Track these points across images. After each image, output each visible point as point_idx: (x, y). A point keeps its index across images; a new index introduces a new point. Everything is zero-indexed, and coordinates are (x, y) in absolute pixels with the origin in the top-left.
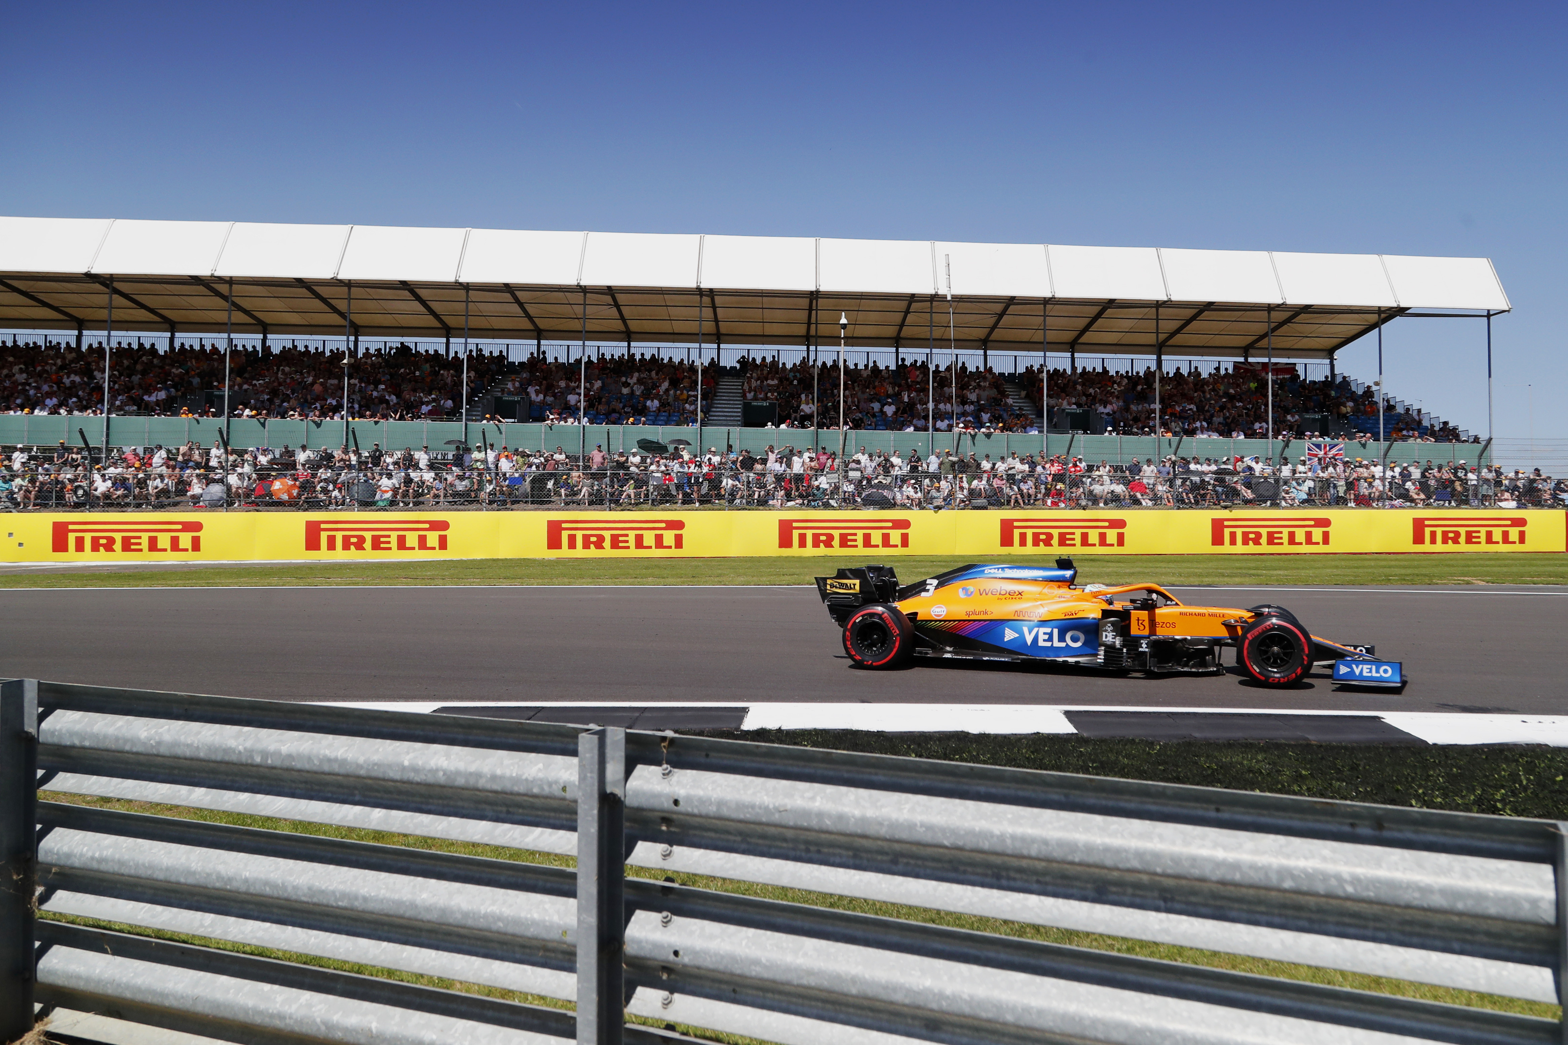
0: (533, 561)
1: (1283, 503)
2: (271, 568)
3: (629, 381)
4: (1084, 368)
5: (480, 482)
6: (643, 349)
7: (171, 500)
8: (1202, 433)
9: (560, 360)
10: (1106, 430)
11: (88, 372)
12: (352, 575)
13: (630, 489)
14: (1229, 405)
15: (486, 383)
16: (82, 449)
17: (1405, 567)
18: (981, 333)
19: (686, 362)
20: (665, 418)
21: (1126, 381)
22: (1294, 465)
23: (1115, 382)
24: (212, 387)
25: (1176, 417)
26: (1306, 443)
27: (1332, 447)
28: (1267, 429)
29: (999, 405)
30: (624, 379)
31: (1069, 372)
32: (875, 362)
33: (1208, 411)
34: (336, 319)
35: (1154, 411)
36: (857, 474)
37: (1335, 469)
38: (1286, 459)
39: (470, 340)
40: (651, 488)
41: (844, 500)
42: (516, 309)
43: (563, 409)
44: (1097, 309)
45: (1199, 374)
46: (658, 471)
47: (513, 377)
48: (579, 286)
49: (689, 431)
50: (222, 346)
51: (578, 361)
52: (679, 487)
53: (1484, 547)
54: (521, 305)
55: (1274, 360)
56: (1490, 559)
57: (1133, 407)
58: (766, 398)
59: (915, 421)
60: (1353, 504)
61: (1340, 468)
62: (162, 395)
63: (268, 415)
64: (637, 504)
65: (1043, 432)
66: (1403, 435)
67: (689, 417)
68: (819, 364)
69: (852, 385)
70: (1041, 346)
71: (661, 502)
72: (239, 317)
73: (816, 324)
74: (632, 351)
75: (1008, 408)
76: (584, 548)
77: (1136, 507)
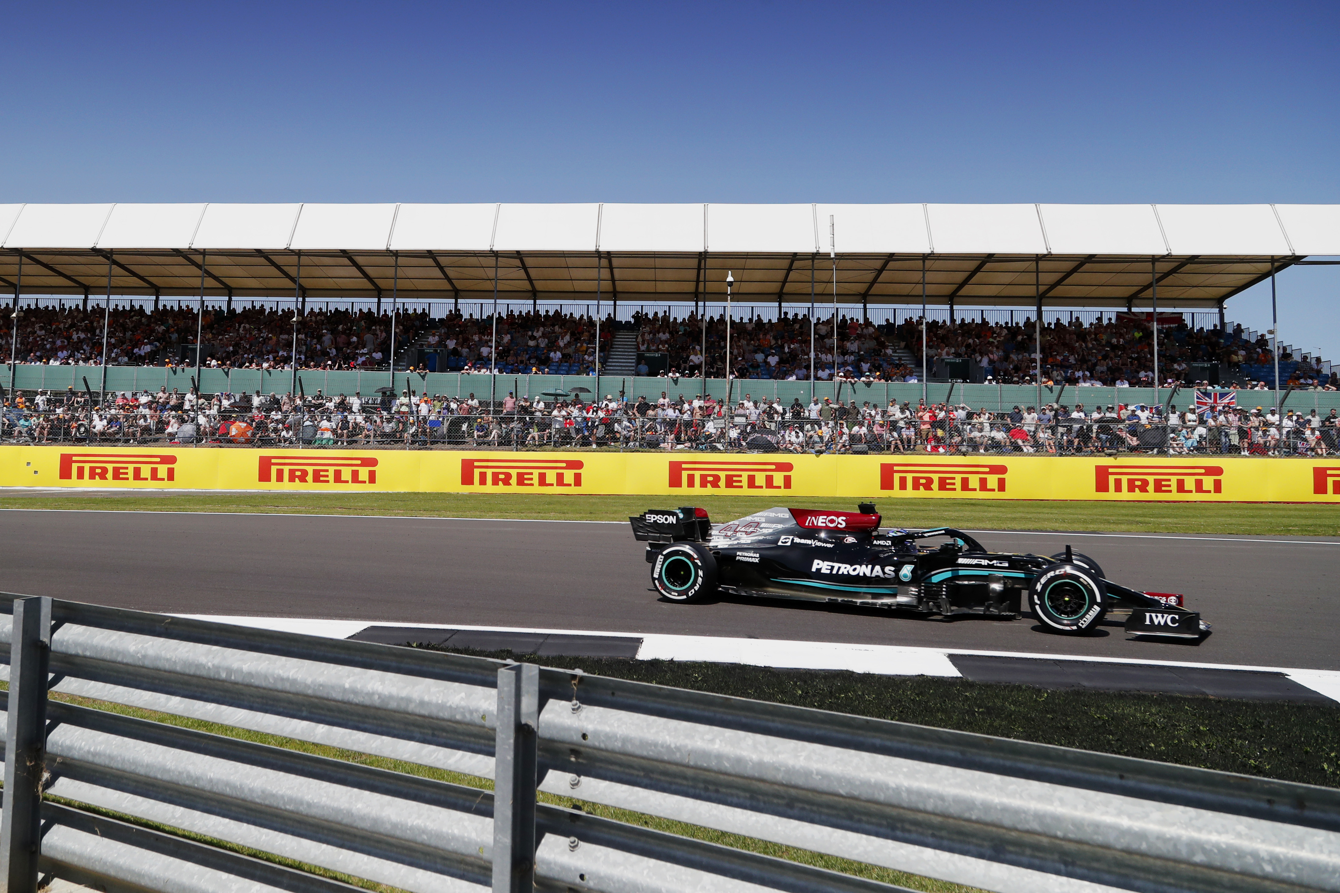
0: (449, 495)
1: (1171, 451)
3: (535, 334)
4: (963, 320)
5: (405, 424)
6: (547, 306)
7: (152, 437)
8: (1085, 382)
9: (475, 317)
10: (986, 379)
11: (91, 329)
12: (296, 504)
14: (1112, 355)
15: (411, 337)
16: (84, 393)
17: (1306, 517)
18: (861, 288)
19: (585, 317)
20: (566, 368)
21: (1005, 331)
24: (187, 341)
25: (1057, 366)
26: (1194, 392)
27: (1223, 395)
28: (1153, 379)
30: (530, 333)
31: (948, 323)
32: (759, 316)
33: (1090, 360)
34: (287, 283)
35: (1034, 361)
38: (1173, 407)
39: (398, 300)
40: (553, 432)
41: (730, 444)
42: (437, 273)
43: (477, 360)
44: (976, 264)
45: (1081, 324)
46: (560, 416)
47: (434, 331)
48: (492, 251)
49: (587, 380)
50: (195, 307)
51: (490, 318)
52: (578, 431)
54: (441, 268)
55: (1159, 310)
57: (1013, 357)
58: (658, 350)
59: (796, 371)
60: (1246, 453)
62: (148, 348)
63: (231, 365)
64: (540, 445)
65: (922, 381)
66: (1301, 384)
67: (588, 367)
68: (707, 318)
69: (738, 337)
70: (920, 299)
71: (562, 444)
72: (210, 282)
73: (705, 281)
74: (538, 308)
75: (888, 360)
76: (493, 484)
77: (1018, 453)
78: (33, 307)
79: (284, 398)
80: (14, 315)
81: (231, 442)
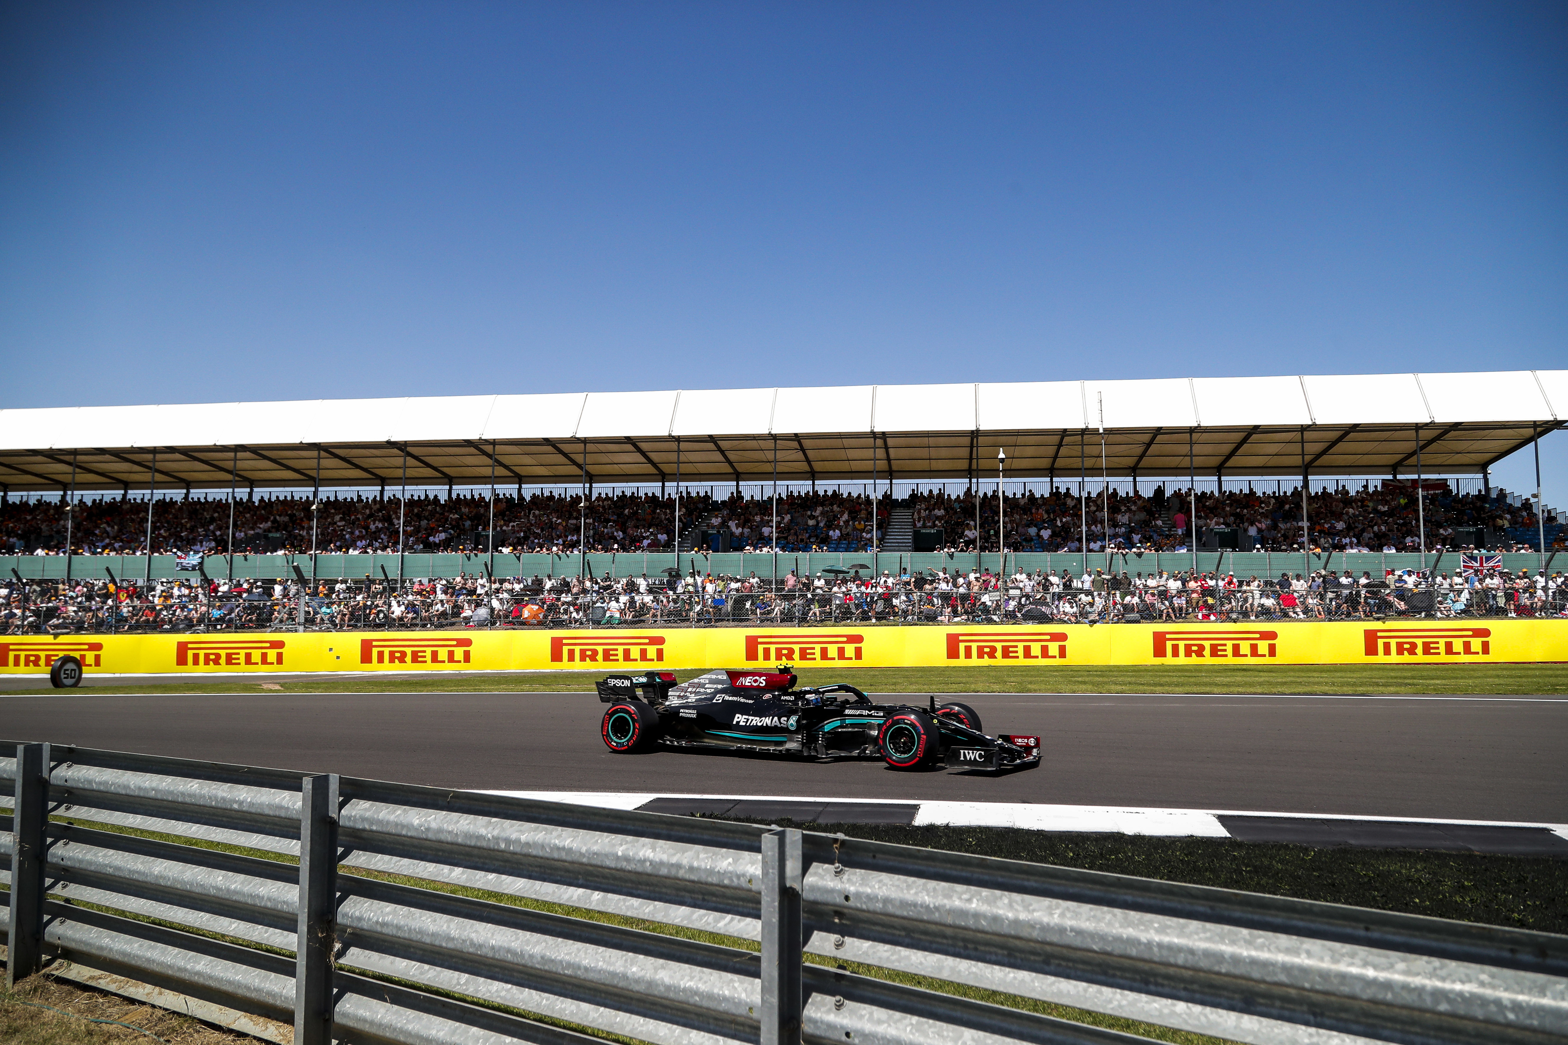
1: (1439, 615)
2: (524, 676)
3: (814, 514)
4: (1231, 491)
5: (690, 604)
6: (825, 486)
7: (448, 621)
8: (1352, 548)
9: (756, 498)
10: (1255, 548)
11: (388, 519)
13: (816, 609)
14: (1378, 521)
15: (694, 519)
16: (383, 581)
18: (1130, 462)
19: (863, 496)
20: (845, 546)
21: (1273, 501)
22: (1449, 577)
23: (1262, 502)
24: (480, 529)
25: (1325, 534)
26: (1461, 556)
27: (1488, 559)
28: (1419, 544)
30: (809, 513)
31: (1216, 494)
32: (1030, 491)
33: (1357, 527)
34: (574, 470)
35: (1302, 529)
37: (1494, 580)
38: (1440, 571)
39: (681, 484)
40: (834, 607)
41: (1006, 616)
42: (718, 456)
43: (758, 540)
44: (1242, 435)
45: (1347, 493)
46: (839, 592)
47: (716, 513)
48: (770, 434)
49: (866, 557)
50: (488, 496)
51: (771, 499)
52: (857, 606)
54: (722, 452)
55: (1423, 477)
57: (1281, 525)
58: (934, 526)
59: (1068, 543)
60: (1514, 615)
61: (1498, 579)
62: (443, 536)
63: (522, 550)
64: (822, 621)
65: (1192, 550)
67: (866, 544)
68: (981, 494)
69: (1011, 512)
70: (1188, 471)
71: (843, 619)
72: (500, 471)
73: (977, 459)
74: (816, 488)
75: (1158, 531)
76: (777, 659)
77: (1287, 619)
78: (332, 499)
79: (575, 580)
80: (314, 507)
81: (524, 624)
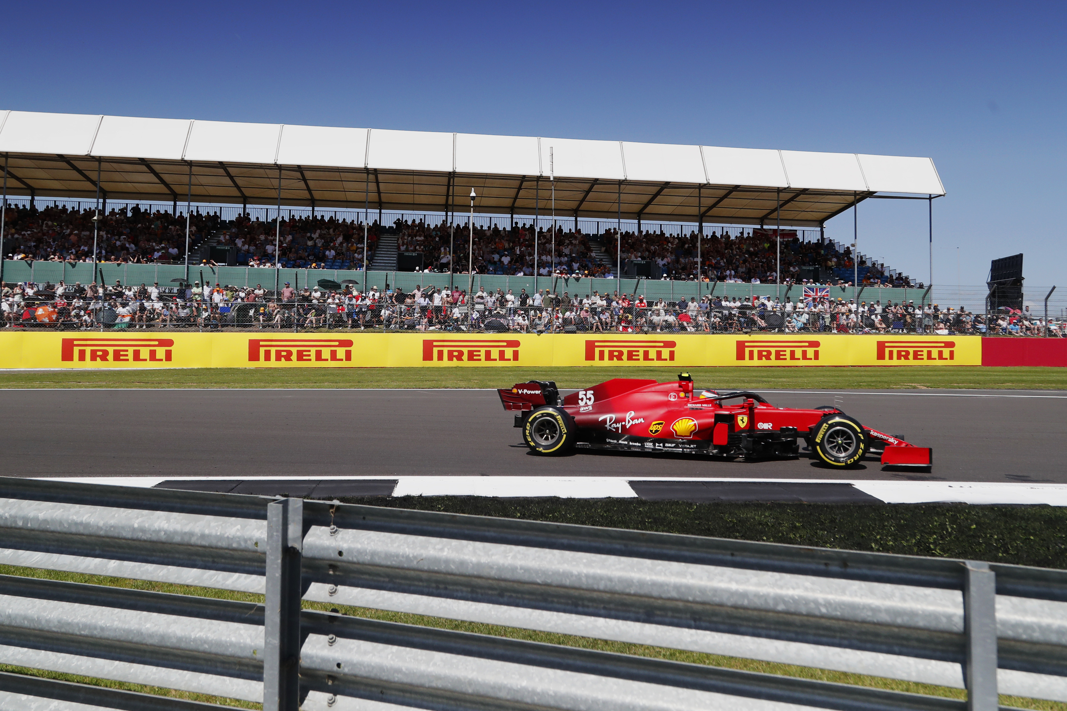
0: (238, 369)
1: (787, 330)
2: (35, 374)
3: (313, 235)
4: (647, 231)
6: (324, 212)
8: (731, 279)
9: (261, 220)
10: (662, 276)
12: (97, 380)
13: (311, 317)
14: (750, 260)
15: (204, 235)
17: (871, 376)
18: (574, 205)
19: (355, 222)
20: (340, 264)
21: (677, 241)
22: (795, 303)
23: (669, 242)
25: (712, 268)
26: (804, 287)
27: (822, 290)
28: (776, 277)
29: (586, 257)
30: (309, 235)
31: (636, 233)
32: (496, 224)
33: (735, 263)
34: (88, 186)
35: (696, 263)
36: (482, 307)
37: (823, 305)
38: (788, 298)
39: (192, 204)
40: (328, 316)
41: (472, 326)
42: (227, 181)
43: (262, 256)
44: (656, 189)
45: (729, 237)
46: (333, 303)
47: (225, 231)
48: (276, 165)
49: (357, 274)
51: (275, 221)
52: (349, 315)
53: (926, 362)
54: (232, 178)
55: (781, 227)
56: (929, 371)
57: (682, 260)
58: (415, 250)
59: (524, 269)
60: (835, 331)
61: (827, 305)
63: (34, 257)
64: (317, 328)
65: (617, 277)
66: (871, 282)
67: (357, 263)
68: (455, 225)
69: (479, 241)
70: (616, 215)
71: (336, 326)
72: (13, 183)
73: (453, 196)
74: (315, 214)
75: (592, 260)
76: (276, 360)
77: (683, 332)
79: (87, 287)
81: (37, 326)
